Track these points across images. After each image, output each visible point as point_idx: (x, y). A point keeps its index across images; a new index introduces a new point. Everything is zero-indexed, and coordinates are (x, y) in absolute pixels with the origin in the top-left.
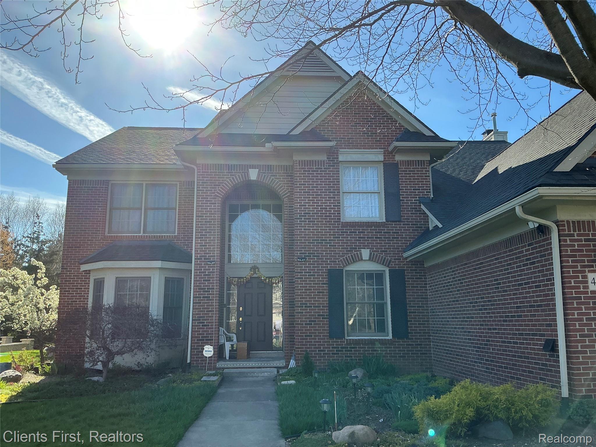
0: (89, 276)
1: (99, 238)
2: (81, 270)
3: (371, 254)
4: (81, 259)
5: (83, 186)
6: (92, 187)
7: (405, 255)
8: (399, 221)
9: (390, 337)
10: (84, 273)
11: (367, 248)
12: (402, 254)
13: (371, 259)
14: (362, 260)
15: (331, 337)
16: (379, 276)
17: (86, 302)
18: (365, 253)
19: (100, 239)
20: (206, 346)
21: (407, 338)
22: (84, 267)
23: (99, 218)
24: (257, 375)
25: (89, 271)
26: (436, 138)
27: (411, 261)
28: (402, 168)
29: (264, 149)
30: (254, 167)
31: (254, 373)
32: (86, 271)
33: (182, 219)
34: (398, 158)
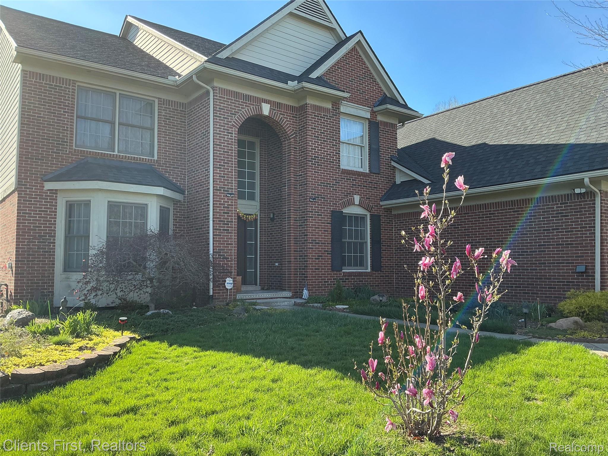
0: (56, 197)
1: (66, 151)
2: (45, 189)
3: (360, 199)
4: (45, 175)
5: (44, 82)
6: (55, 86)
7: (382, 203)
8: (378, 174)
9: (369, 270)
10: (49, 192)
11: (358, 195)
12: (379, 202)
13: (360, 205)
14: (354, 204)
15: (333, 270)
16: (362, 218)
17: (53, 229)
18: (357, 199)
19: (68, 152)
20: (228, 279)
21: (381, 271)
22: (49, 186)
23: (66, 126)
24: (279, 304)
25: (56, 190)
26: (405, 106)
27: (384, 209)
28: (381, 127)
29: (286, 86)
30: (266, 102)
31: (277, 302)
32: (52, 190)
33: (163, 143)
34: (380, 118)
